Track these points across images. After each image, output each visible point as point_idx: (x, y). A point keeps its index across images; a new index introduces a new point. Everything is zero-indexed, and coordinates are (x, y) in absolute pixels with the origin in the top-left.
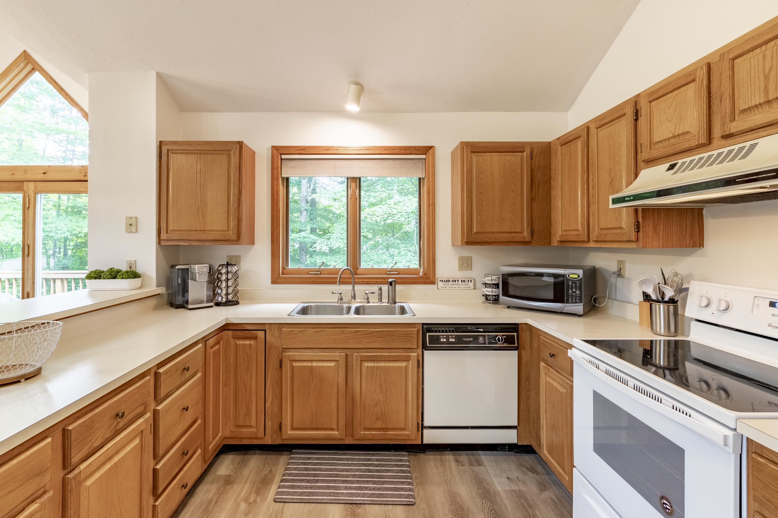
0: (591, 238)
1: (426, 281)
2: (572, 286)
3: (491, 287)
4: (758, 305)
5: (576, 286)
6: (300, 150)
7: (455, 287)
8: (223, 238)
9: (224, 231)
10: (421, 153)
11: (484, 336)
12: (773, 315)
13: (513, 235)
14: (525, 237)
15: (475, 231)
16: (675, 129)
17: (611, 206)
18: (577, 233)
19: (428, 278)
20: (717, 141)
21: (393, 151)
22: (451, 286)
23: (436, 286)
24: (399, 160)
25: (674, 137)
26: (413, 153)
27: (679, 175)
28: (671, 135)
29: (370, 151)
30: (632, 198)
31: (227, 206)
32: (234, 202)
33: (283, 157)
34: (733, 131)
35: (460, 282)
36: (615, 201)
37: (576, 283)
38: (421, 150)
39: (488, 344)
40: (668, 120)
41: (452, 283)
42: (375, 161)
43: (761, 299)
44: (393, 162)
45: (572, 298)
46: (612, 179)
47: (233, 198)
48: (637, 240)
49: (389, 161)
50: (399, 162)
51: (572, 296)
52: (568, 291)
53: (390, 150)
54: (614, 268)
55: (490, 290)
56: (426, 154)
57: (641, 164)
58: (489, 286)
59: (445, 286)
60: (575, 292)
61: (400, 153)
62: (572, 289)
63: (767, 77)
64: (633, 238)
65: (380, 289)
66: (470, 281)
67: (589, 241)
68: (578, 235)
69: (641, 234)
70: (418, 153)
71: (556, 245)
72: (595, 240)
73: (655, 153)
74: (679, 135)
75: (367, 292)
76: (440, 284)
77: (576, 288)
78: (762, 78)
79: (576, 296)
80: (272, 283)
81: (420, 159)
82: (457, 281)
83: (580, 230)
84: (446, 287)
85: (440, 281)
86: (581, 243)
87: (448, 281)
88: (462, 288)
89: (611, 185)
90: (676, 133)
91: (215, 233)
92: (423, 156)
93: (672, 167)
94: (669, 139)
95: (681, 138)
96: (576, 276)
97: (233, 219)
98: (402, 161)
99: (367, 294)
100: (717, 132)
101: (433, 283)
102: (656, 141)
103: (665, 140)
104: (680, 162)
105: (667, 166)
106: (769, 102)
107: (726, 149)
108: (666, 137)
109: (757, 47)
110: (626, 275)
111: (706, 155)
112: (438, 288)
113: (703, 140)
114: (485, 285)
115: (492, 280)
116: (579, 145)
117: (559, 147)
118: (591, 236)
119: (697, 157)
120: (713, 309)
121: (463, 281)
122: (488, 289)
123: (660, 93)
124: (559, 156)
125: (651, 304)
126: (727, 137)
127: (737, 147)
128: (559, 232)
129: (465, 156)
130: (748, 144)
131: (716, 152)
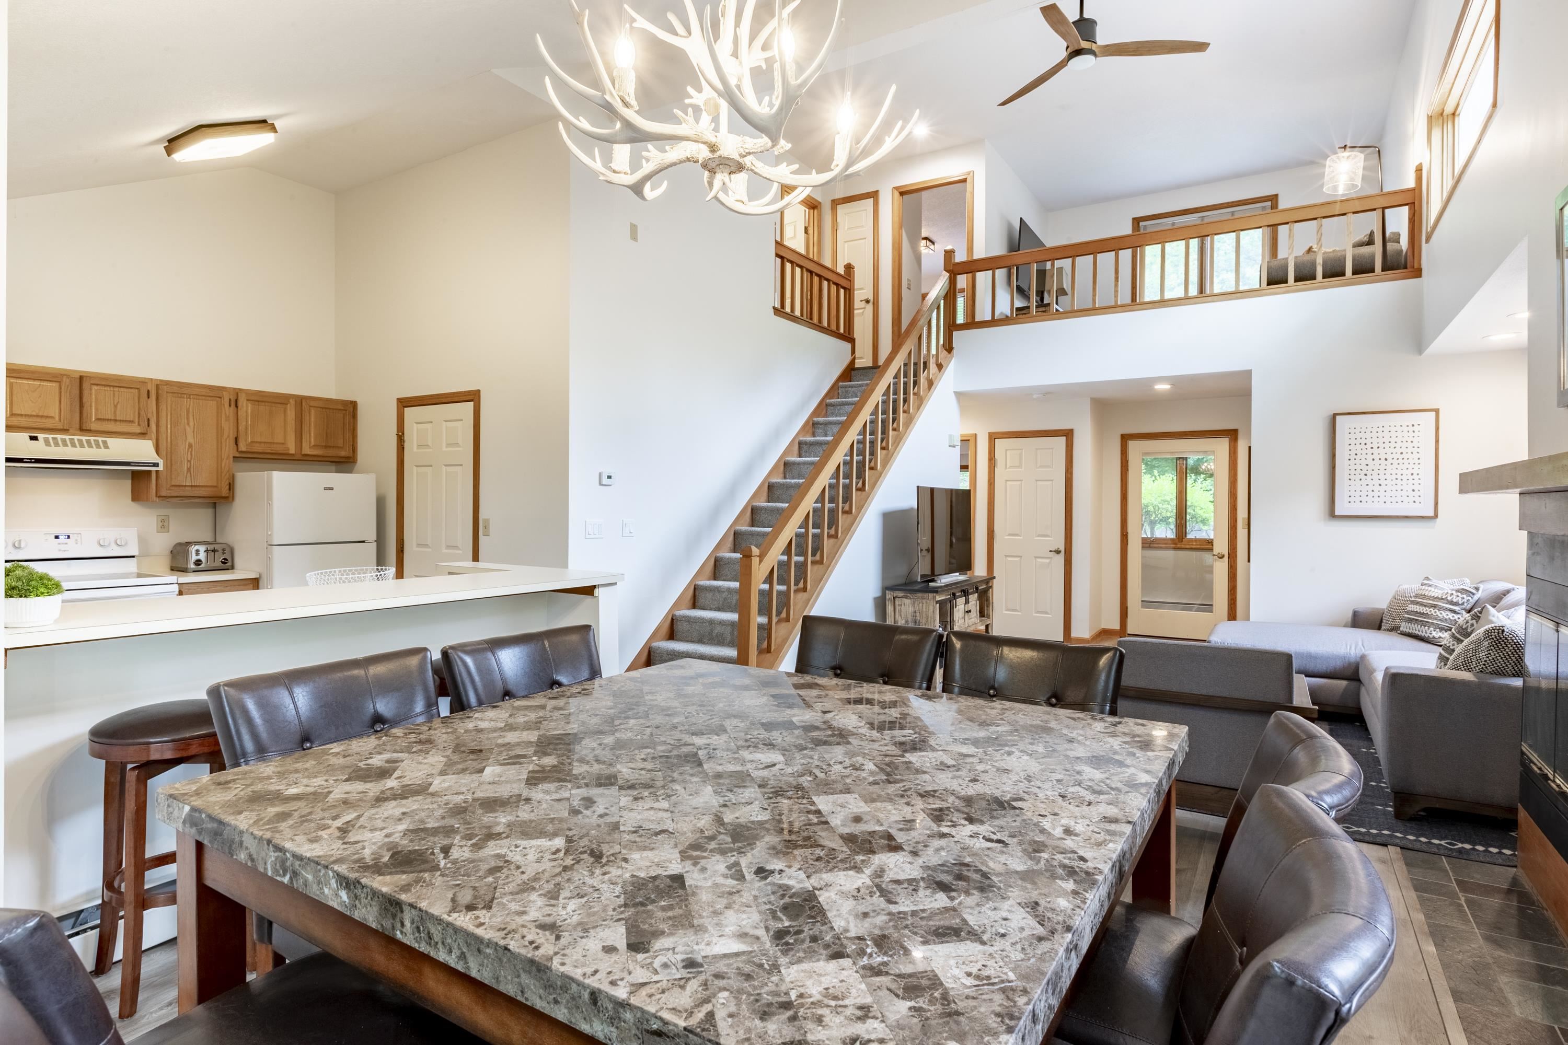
16: (39, 410)
20: (71, 431)
25: (37, 416)
27: (53, 448)
28: (34, 414)
34: (92, 428)
40: (31, 400)
43: (48, 535)
63: (116, 406)
74: (42, 416)
78: (113, 405)
90: (41, 414)
93: (33, 439)
94: (31, 416)
95: (44, 419)
100: (76, 425)
102: (16, 413)
103: (26, 415)
104: (40, 436)
105: (26, 435)
106: (116, 420)
107: (84, 438)
108: (29, 413)
109: (110, 386)
111: (67, 437)
113: (66, 427)
119: (58, 436)
120: (11, 548)
123: (22, 375)
126: (85, 431)
127: (92, 439)
130: (100, 439)
131: (76, 438)
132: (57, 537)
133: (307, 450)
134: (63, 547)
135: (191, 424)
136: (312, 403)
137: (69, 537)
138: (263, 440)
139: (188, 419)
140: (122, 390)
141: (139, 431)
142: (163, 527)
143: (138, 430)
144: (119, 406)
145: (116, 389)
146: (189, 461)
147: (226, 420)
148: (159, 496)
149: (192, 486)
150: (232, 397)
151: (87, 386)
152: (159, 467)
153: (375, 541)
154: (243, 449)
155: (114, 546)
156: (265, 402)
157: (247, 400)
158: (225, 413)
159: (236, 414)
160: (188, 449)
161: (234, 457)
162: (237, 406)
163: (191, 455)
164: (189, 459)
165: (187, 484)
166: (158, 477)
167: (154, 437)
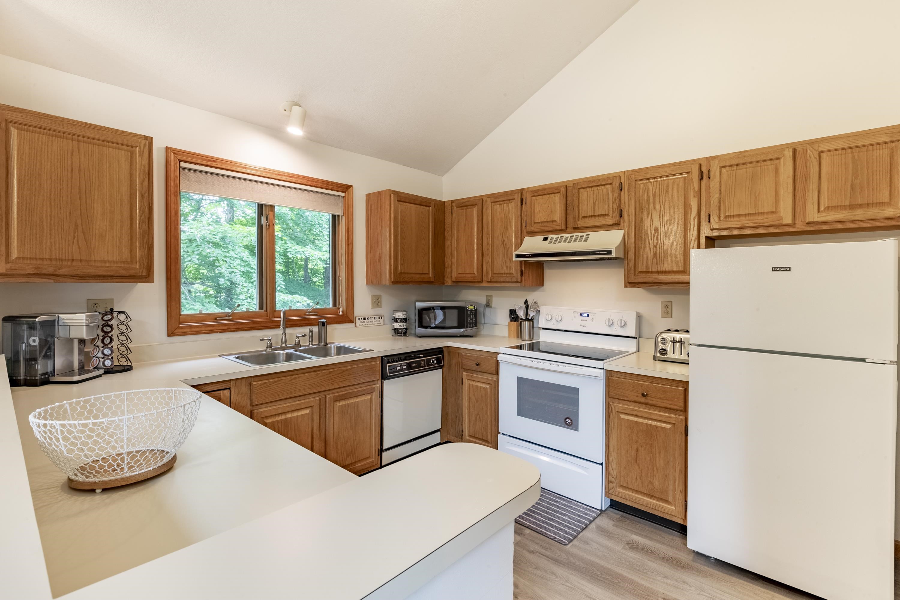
0: (484, 280)
1: (347, 320)
2: (470, 314)
3: (402, 321)
4: (575, 316)
5: (473, 314)
6: (209, 161)
7: (370, 324)
8: (124, 273)
9: (124, 263)
10: (341, 190)
11: (424, 360)
12: (582, 320)
13: (423, 276)
14: (431, 277)
15: (399, 272)
16: (548, 217)
17: (515, 259)
18: (473, 275)
19: (348, 317)
20: (568, 230)
21: (316, 183)
22: (367, 323)
23: (354, 324)
24: (320, 194)
25: (547, 222)
26: (335, 189)
27: (552, 245)
28: (545, 220)
29: (294, 179)
30: (530, 256)
31: (129, 227)
32: (143, 222)
33: (183, 164)
34: (579, 226)
35: (373, 318)
36: (518, 256)
37: (473, 313)
38: (342, 187)
39: (427, 366)
40: (544, 211)
41: (368, 320)
42: (297, 191)
43: (576, 313)
44: (315, 194)
45: (470, 324)
46: (504, 240)
47: (140, 217)
48: (521, 282)
49: (311, 194)
50: (320, 195)
51: (470, 322)
52: (467, 319)
53: (313, 182)
54: (483, 301)
55: (401, 324)
56: (345, 192)
57: (525, 234)
58: (400, 321)
59: (361, 324)
60: (472, 319)
61: (322, 187)
62: (470, 317)
63: (594, 203)
64: (519, 280)
65: (311, 331)
66: (381, 318)
67: (482, 282)
68: (474, 277)
69: (523, 278)
70: (339, 190)
71: (450, 284)
72: (490, 281)
73: (535, 228)
74: (550, 221)
75: (298, 335)
76: (358, 322)
77: (473, 317)
78: (592, 203)
79: (473, 322)
80: (169, 335)
81: (339, 196)
82: (371, 318)
83: (476, 273)
84: (363, 325)
85: (358, 319)
86: (475, 283)
87: (365, 319)
88: (375, 325)
89: (503, 243)
90: (549, 220)
91: (107, 265)
92: (343, 194)
93: (545, 239)
94: (544, 222)
95: (551, 223)
96: (472, 307)
97: (140, 246)
98: (323, 196)
99: (298, 337)
100: (570, 225)
101: (351, 322)
102: (536, 222)
103: (541, 222)
104: (550, 237)
105: (542, 238)
106: (595, 216)
107: (575, 235)
108: (543, 221)
109: (591, 187)
110: (493, 306)
111: (565, 235)
112: (356, 326)
113: (564, 228)
114: (395, 320)
115: (403, 315)
116: (475, 210)
117: (455, 208)
118: (485, 278)
119: (560, 236)
120: (554, 321)
121: (376, 318)
122: (400, 324)
123: (539, 193)
124: (455, 214)
125: (521, 322)
126: (576, 229)
127: (580, 234)
128: (455, 274)
129: (392, 203)
130: (585, 234)
131: (570, 235)
132: (581, 315)
133: (813, 215)
134: (583, 323)
135: (658, 207)
136: (823, 147)
137: (588, 315)
138: (742, 212)
139: (654, 203)
140: (600, 188)
141: (611, 223)
142: (665, 312)
143: (609, 221)
144: (597, 203)
145: (596, 188)
146: (656, 246)
147: (694, 197)
148: (629, 283)
149: (658, 272)
150: (704, 169)
151: (576, 191)
152: (613, 255)
153: (891, 363)
154: (716, 226)
155: (616, 326)
156: (746, 163)
157: (721, 167)
158: (694, 188)
159: (709, 187)
160: (654, 234)
161: (707, 238)
162: (709, 178)
163: (657, 240)
164: (655, 244)
165: (653, 270)
166: (628, 263)
167: (626, 226)
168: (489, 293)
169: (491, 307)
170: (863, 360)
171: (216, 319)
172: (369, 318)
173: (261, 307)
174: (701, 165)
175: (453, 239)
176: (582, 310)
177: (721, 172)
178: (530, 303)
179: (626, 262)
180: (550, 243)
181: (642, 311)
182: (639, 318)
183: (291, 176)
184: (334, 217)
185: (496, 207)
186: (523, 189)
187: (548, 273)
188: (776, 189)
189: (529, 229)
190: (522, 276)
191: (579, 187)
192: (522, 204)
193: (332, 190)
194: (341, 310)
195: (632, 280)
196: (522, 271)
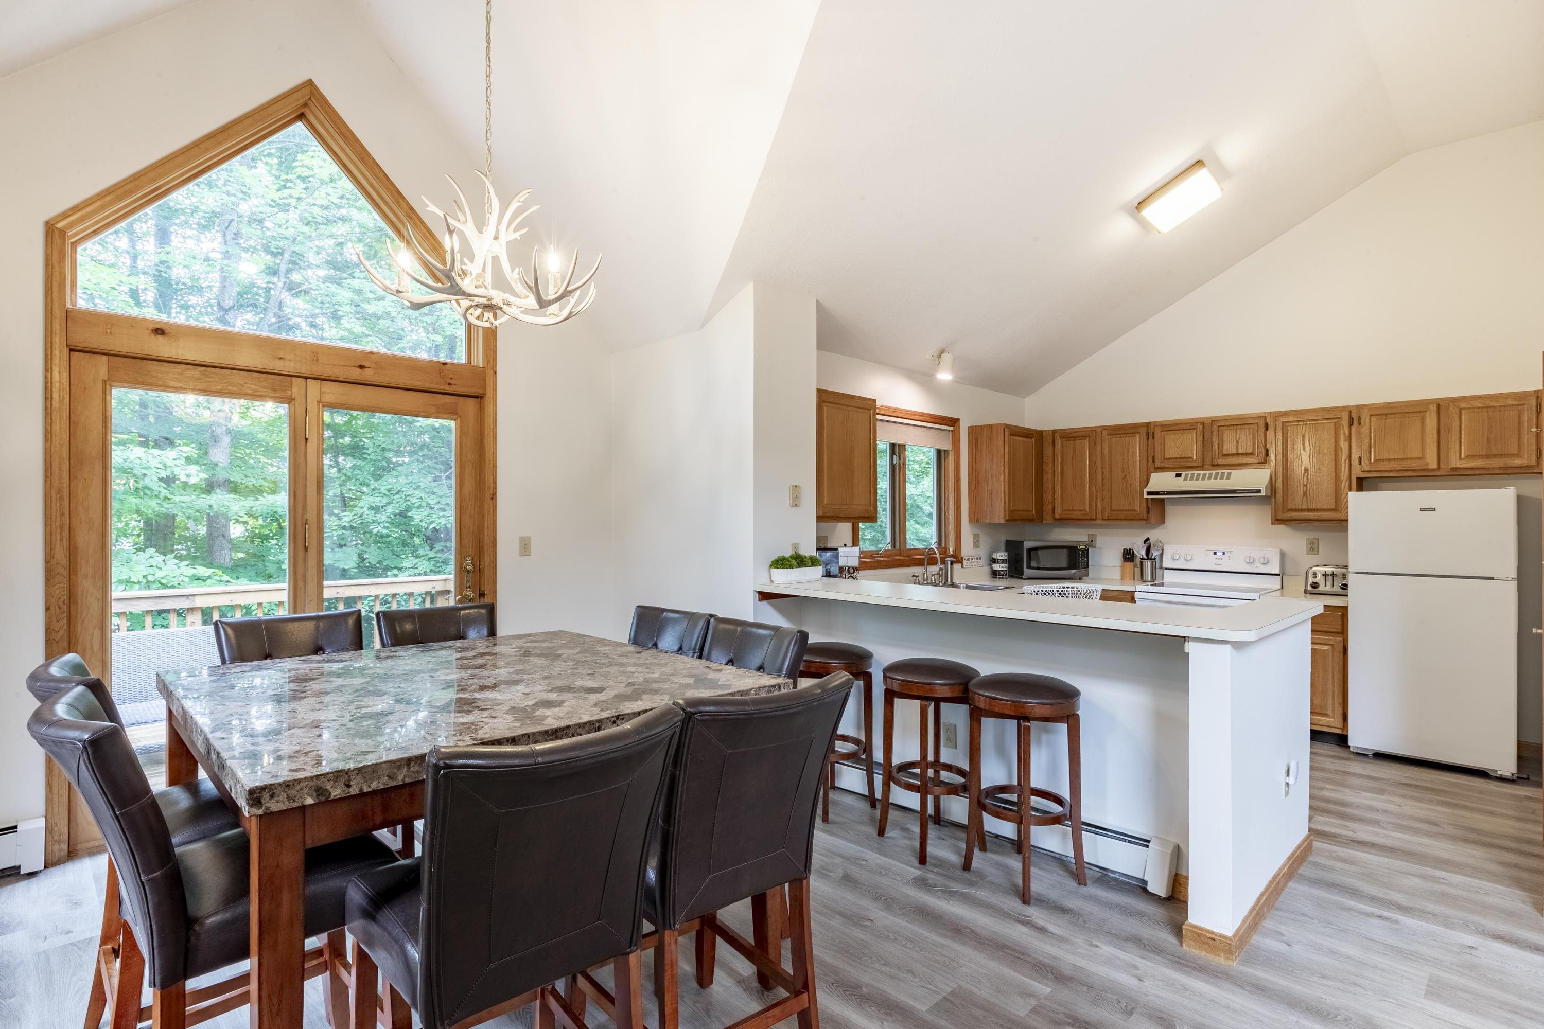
0: (1095, 518)
1: (956, 560)
2: (1081, 555)
3: (1003, 563)
4: (1206, 554)
5: (1083, 555)
7: (973, 565)
8: (867, 515)
9: (867, 506)
10: (950, 424)
12: (1216, 559)
14: (1034, 515)
15: (1011, 510)
16: (1182, 453)
17: (1145, 496)
18: (1084, 512)
19: (956, 557)
20: (1206, 467)
22: (970, 564)
23: (961, 565)
25: (1181, 458)
27: (1188, 482)
28: (1179, 457)
30: (1155, 493)
31: (868, 476)
34: (1220, 463)
35: (975, 559)
36: (1150, 493)
37: (1083, 553)
38: (955, 422)
40: (1177, 447)
41: (970, 561)
43: (1209, 551)
45: (1080, 565)
46: (1125, 476)
48: (1148, 519)
51: (1080, 563)
52: (1078, 559)
55: (1003, 565)
56: (956, 426)
57: (1153, 469)
58: (1000, 562)
60: (1082, 560)
62: (1080, 557)
63: (1237, 442)
64: (1145, 518)
65: (942, 570)
66: (980, 558)
67: (1094, 520)
68: (1085, 514)
69: (1150, 515)
70: (948, 424)
71: (1049, 521)
72: (1105, 518)
73: (1166, 464)
74: (1184, 458)
76: (965, 562)
77: (1083, 557)
78: (1235, 441)
79: (1084, 563)
81: (949, 430)
83: (1087, 509)
84: (967, 565)
85: (964, 559)
86: (1086, 521)
87: (968, 559)
88: (977, 566)
89: (1124, 478)
90: (1183, 456)
91: (860, 508)
92: (952, 428)
93: (1179, 475)
94: (1177, 459)
95: (1185, 460)
96: (1084, 547)
98: (939, 431)
99: (933, 575)
100: (1209, 462)
101: (960, 562)
102: (1166, 457)
103: (1174, 458)
104: (1184, 474)
105: (1174, 474)
106: (1238, 454)
107: (1214, 472)
108: (1176, 457)
109: (1233, 425)
110: (1097, 545)
111: (1202, 472)
112: (962, 567)
113: (1200, 464)
114: (994, 561)
115: (1004, 556)
116: (1086, 443)
117: (1058, 439)
118: (1099, 515)
119: (1196, 472)
120: (1182, 560)
121: (977, 559)
122: (1001, 565)
123: (1170, 428)
124: (1058, 445)
125: (1141, 563)
126: (1215, 466)
127: (1220, 472)
128: (1058, 511)
129: (1006, 438)
130: (1226, 472)
131: (1208, 472)
132: (1215, 553)
133: (1455, 462)
134: (1218, 562)
135: (1307, 448)
136: (1464, 405)
137: (1224, 554)
138: (1391, 457)
139: (1304, 444)
140: (1244, 426)
141: (1256, 461)
142: (1312, 549)
143: (1254, 460)
144: (1240, 442)
145: (1238, 427)
146: (1306, 486)
147: (1345, 440)
148: (1277, 520)
149: (1309, 510)
150: (1354, 416)
151: (1215, 428)
152: (1263, 494)
153: (1513, 579)
154: (1367, 469)
155: (1257, 564)
156: (1395, 414)
157: (1371, 415)
158: (1344, 433)
159: (1359, 432)
160: (1304, 474)
161: (1358, 478)
162: (1360, 424)
163: (1307, 479)
164: (1305, 483)
165: (1303, 507)
166: (1275, 502)
167: (1273, 464)
168: (1092, 531)
169: (1095, 547)
170: (1492, 578)
171: (872, 556)
172: (972, 559)
173: (894, 546)
174: (1350, 412)
175: (1056, 473)
176: (1215, 548)
177: (1370, 419)
178: (1152, 540)
179: (1273, 500)
180: (1185, 479)
181: (1286, 548)
182: (1283, 555)
183: (921, 414)
184: (939, 452)
185: (1114, 440)
186: (1150, 423)
187: (1170, 509)
188: (1422, 438)
189: (1158, 464)
190: (1148, 512)
191: (1219, 424)
192: (1148, 439)
193: (945, 425)
194: (951, 550)
195: (1279, 518)
196: (1148, 508)
